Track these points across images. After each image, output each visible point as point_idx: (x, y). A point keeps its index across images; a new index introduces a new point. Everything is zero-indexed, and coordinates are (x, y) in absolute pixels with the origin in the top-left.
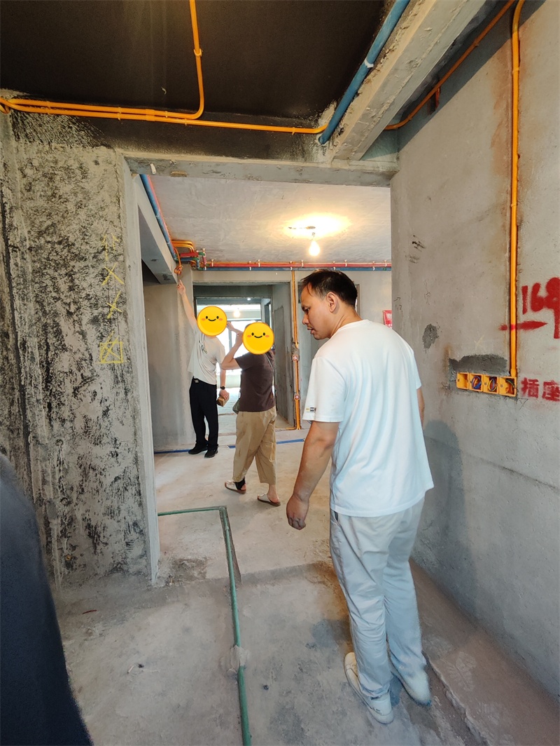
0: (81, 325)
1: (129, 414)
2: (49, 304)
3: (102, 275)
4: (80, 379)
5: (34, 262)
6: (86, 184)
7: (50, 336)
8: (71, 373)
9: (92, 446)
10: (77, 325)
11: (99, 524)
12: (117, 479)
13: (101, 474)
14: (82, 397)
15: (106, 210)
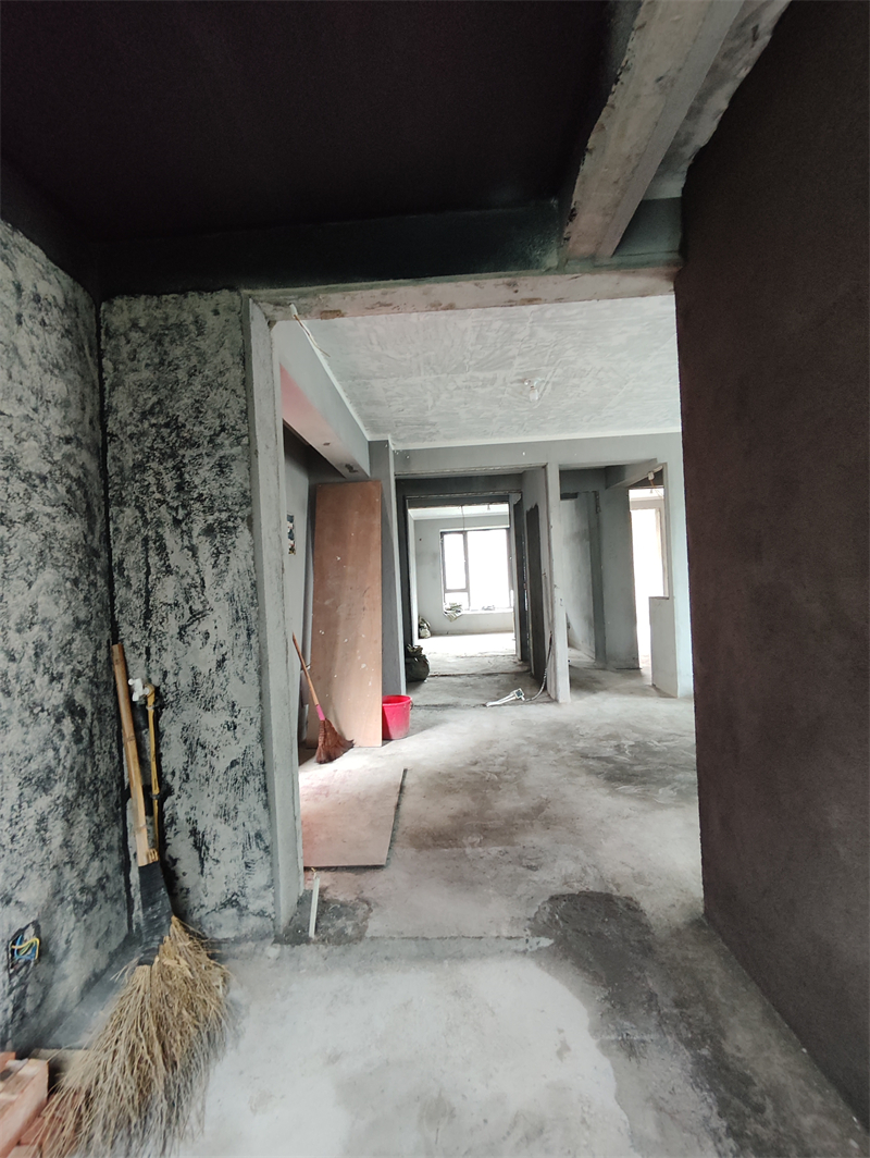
0: (191, 537)
1: (252, 665)
2: (151, 509)
3: (220, 465)
4: (188, 615)
5: (135, 453)
6: (202, 342)
7: (151, 553)
8: (176, 605)
9: (201, 711)
10: (185, 537)
11: (208, 830)
12: (234, 764)
13: (212, 754)
14: (190, 640)
15: (227, 375)
